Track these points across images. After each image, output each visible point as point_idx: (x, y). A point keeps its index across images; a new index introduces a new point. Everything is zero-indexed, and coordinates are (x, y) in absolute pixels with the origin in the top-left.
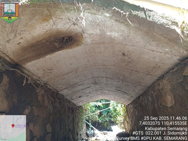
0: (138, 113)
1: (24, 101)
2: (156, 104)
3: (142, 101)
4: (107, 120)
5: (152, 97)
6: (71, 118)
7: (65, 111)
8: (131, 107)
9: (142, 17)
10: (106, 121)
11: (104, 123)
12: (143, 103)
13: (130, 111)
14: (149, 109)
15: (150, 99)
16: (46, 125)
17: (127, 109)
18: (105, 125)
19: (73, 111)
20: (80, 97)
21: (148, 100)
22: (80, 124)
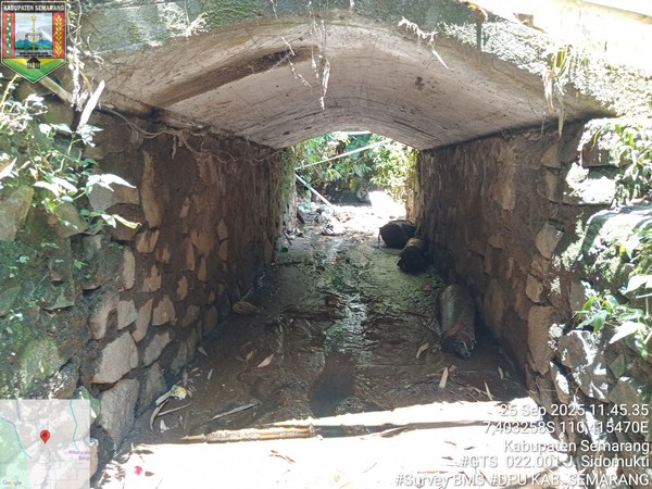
0: (444, 186)
1: (178, 190)
2: (483, 189)
3: (459, 162)
4: (359, 173)
5: (480, 168)
6: (263, 192)
7: (251, 179)
8: (430, 160)
9: (468, 43)
10: (356, 175)
11: (349, 180)
12: (460, 169)
13: (427, 171)
14: (469, 192)
15: (475, 170)
16: (216, 225)
17: (419, 162)
18: (351, 185)
19: (267, 170)
20: (287, 133)
21: (471, 168)
22: (283, 198)
